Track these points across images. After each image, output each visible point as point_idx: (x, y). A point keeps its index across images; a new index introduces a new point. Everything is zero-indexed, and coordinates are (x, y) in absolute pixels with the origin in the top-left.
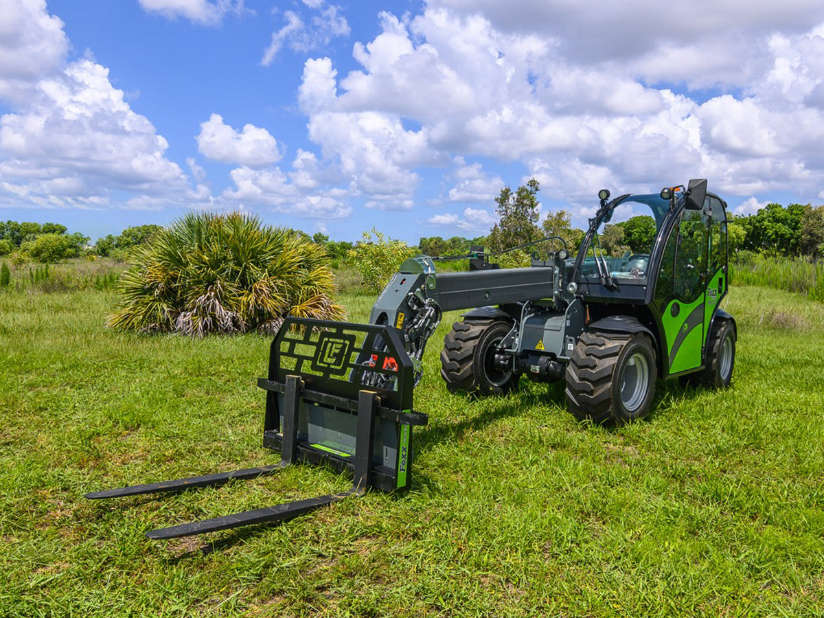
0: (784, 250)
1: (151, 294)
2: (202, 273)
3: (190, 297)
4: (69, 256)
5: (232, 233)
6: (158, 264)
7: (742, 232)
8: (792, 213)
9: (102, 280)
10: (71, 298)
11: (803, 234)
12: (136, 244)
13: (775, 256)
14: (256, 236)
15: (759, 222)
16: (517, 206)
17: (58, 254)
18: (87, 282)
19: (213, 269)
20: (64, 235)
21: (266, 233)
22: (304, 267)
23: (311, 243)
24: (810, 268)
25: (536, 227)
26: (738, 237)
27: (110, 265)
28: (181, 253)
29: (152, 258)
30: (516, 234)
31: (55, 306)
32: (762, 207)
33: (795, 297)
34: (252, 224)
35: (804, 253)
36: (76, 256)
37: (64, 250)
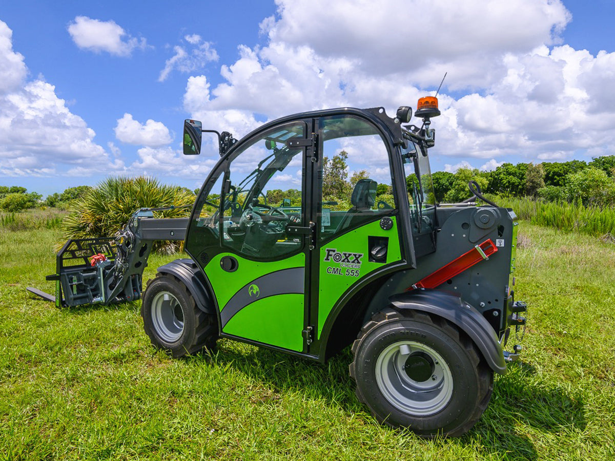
0: (514, 193)
1: (84, 231)
2: (119, 216)
3: (110, 232)
4: (28, 208)
5: (139, 190)
6: (88, 211)
7: (486, 182)
8: (519, 169)
9: (50, 222)
10: (29, 234)
11: (527, 182)
12: (74, 198)
13: (508, 197)
14: (155, 191)
15: (497, 175)
16: (333, 168)
17: (21, 206)
18: (40, 223)
19: (126, 213)
20: (25, 194)
21: (162, 189)
22: (188, 211)
23: (193, 195)
24: (532, 204)
25: (346, 181)
26: (483, 185)
27: (57, 213)
28: (105, 203)
29: (85, 208)
30: (332, 187)
31: (19, 239)
32: (500, 165)
33: (522, 223)
34: (153, 184)
35: (528, 194)
36: (33, 207)
37: (25, 203)
